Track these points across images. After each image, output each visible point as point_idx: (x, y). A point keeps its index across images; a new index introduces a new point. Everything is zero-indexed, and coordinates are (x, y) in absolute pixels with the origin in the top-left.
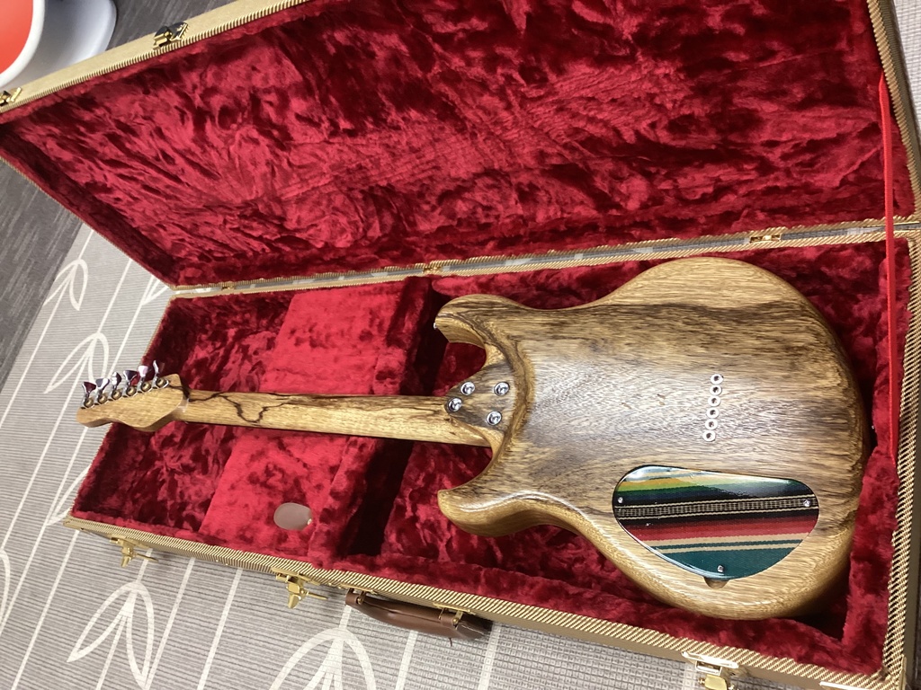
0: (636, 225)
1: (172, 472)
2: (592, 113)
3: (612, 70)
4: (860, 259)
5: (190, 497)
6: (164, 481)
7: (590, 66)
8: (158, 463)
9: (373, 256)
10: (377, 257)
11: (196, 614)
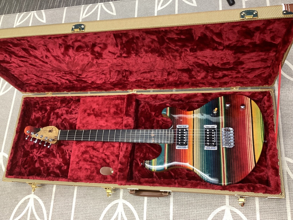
0: (200, 83)
1: (39, 157)
2: (203, 59)
3: (215, 51)
4: (260, 96)
5: (50, 165)
6: (36, 161)
7: (210, 50)
8: (31, 155)
9: (112, 87)
10: (113, 87)
11: (62, 202)
